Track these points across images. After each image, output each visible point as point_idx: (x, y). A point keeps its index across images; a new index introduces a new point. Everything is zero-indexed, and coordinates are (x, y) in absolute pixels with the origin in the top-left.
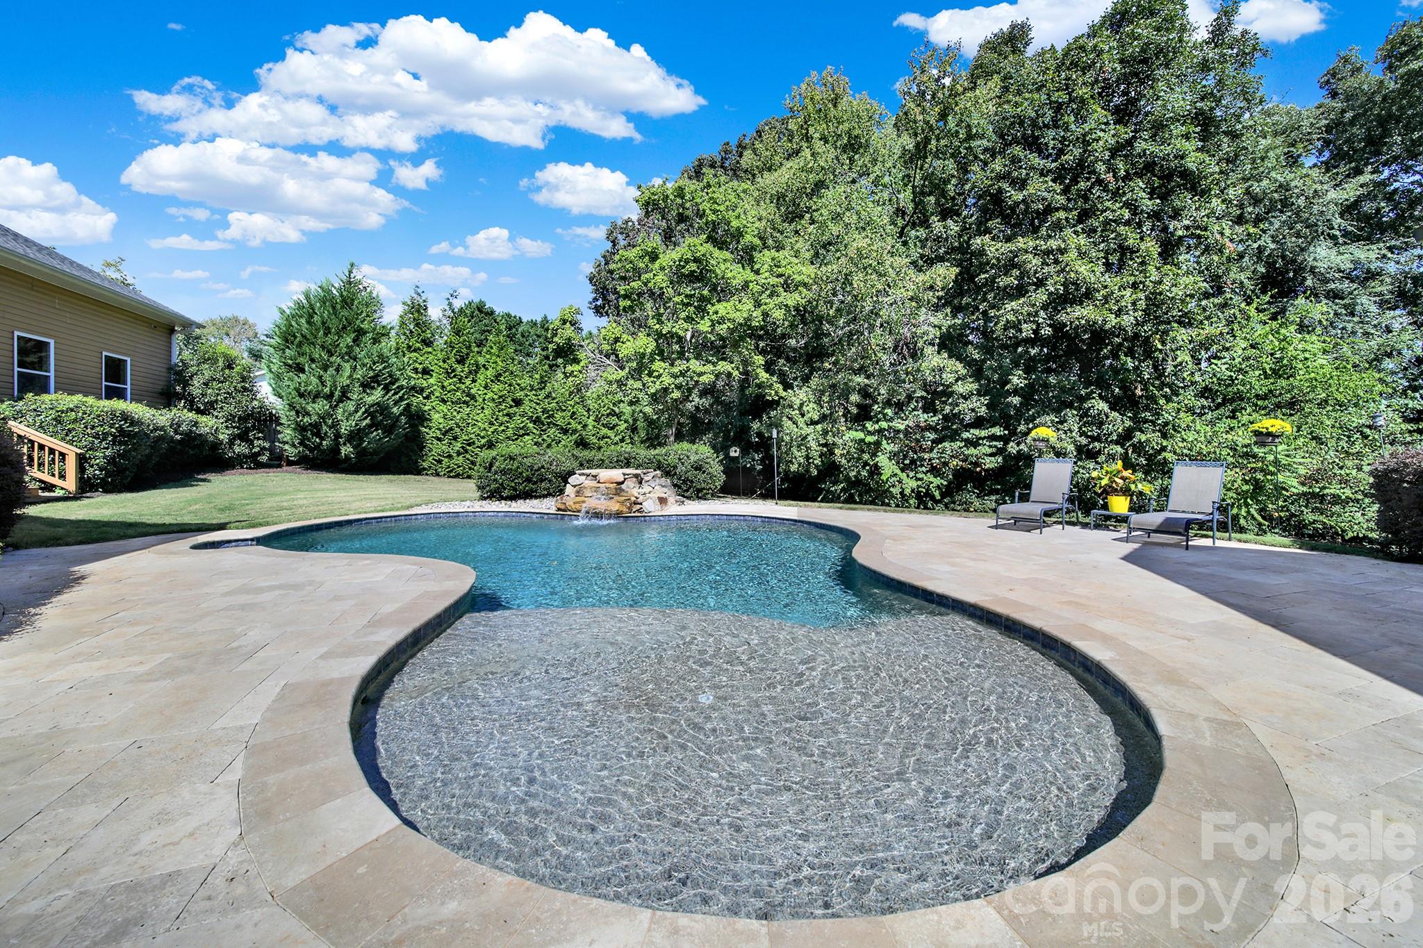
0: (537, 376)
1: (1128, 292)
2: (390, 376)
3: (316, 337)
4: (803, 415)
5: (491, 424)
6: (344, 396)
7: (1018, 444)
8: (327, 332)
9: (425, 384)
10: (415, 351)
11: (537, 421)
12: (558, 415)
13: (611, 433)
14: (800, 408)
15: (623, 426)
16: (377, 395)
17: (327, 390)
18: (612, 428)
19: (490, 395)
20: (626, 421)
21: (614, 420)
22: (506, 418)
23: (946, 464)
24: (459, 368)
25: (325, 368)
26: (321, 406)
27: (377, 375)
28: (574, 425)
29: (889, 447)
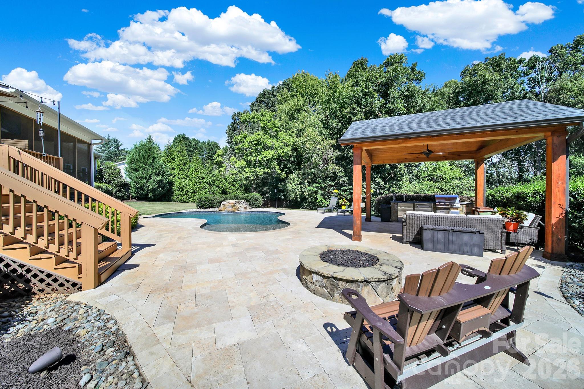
0: (209, 169)
2: (163, 171)
3: (141, 160)
4: (294, 182)
5: (195, 185)
6: (150, 178)
8: (144, 158)
9: (173, 173)
10: (169, 162)
11: (209, 184)
12: (216, 182)
13: (233, 187)
14: (294, 180)
15: (238, 185)
16: (160, 177)
17: (145, 176)
18: (234, 186)
19: (194, 176)
20: (239, 184)
21: (235, 183)
22: (199, 183)
24: (183, 167)
25: (144, 169)
26: (143, 181)
27: (160, 171)
28: (221, 185)
29: (321, 192)
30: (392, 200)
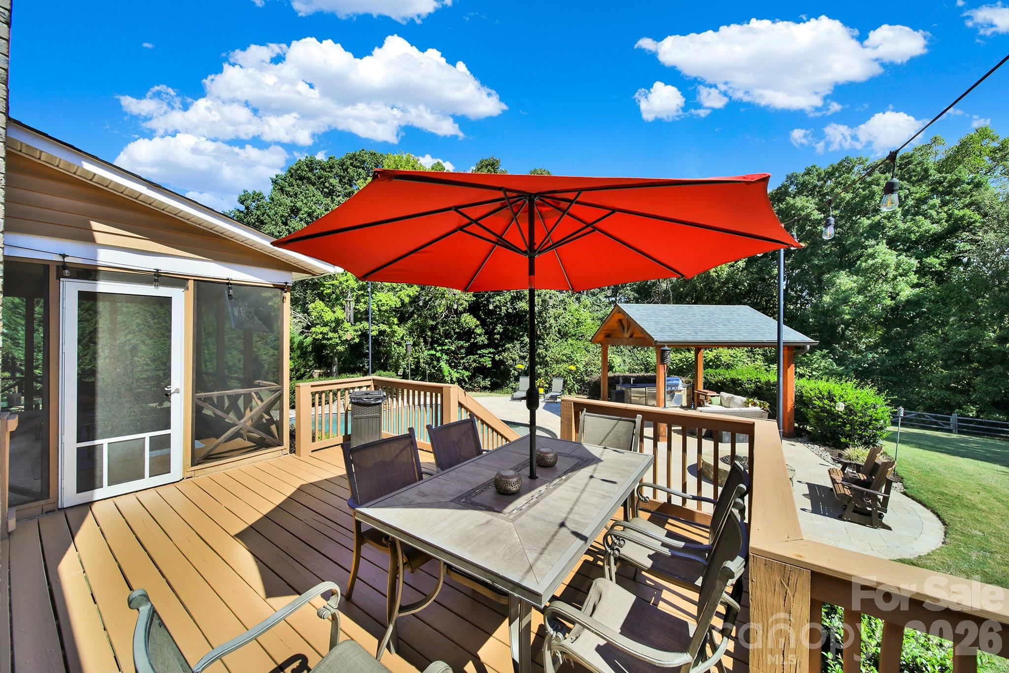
7: (499, 356)
23: (470, 365)
29: (445, 357)
30: (618, 383)
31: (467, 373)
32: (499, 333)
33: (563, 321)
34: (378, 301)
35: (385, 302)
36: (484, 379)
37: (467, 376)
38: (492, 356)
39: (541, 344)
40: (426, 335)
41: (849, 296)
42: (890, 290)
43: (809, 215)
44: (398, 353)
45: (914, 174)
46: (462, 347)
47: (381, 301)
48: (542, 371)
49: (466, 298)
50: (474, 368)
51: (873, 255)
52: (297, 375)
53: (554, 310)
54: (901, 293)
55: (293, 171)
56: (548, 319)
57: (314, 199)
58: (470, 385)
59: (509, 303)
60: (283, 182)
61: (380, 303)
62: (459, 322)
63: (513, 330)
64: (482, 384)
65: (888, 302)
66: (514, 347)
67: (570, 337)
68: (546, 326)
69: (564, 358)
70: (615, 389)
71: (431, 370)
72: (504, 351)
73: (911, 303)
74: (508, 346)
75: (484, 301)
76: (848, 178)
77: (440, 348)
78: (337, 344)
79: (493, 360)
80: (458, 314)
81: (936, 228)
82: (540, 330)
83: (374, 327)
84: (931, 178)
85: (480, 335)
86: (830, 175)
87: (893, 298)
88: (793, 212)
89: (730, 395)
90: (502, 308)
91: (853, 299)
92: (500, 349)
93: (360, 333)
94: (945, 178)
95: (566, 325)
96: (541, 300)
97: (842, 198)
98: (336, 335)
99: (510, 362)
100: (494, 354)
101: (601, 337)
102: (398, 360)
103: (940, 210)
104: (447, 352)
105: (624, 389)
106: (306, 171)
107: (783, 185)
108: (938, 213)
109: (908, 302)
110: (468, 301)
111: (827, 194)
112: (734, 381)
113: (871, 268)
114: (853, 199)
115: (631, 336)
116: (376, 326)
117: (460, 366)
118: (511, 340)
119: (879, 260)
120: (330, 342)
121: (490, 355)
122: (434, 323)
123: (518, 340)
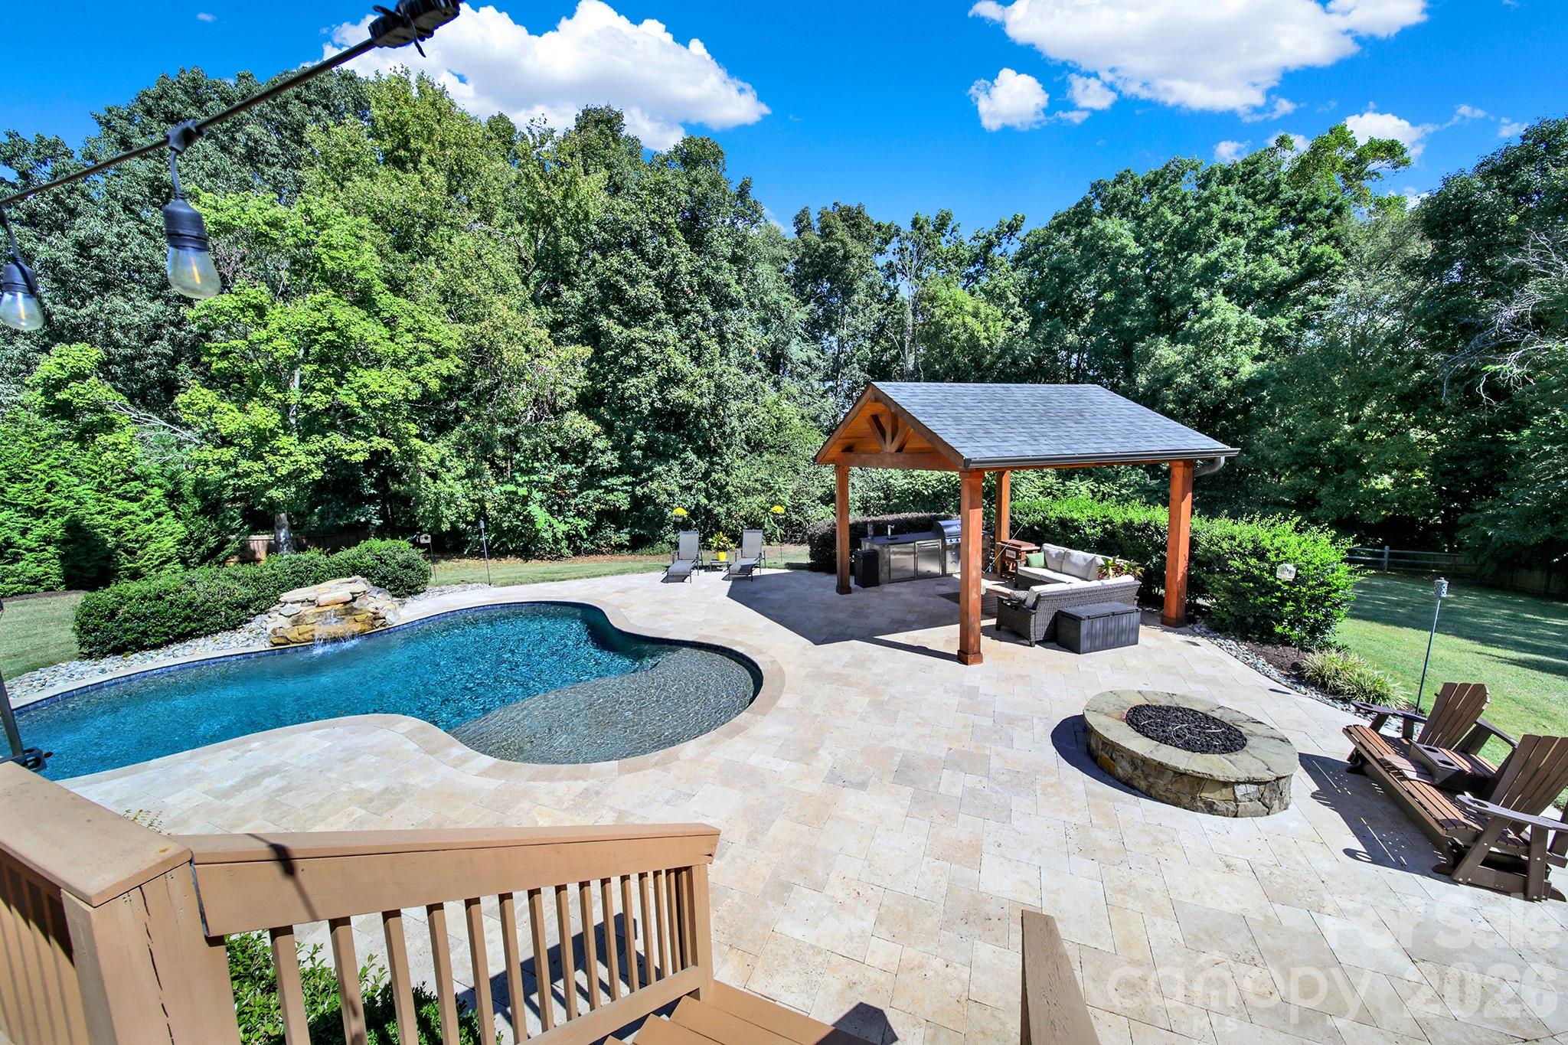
1: (705, 380)
7: (642, 488)
23: (590, 508)
29: (537, 495)
30: (865, 535)
31: (584, 523)
32: (639, 447)
33: (754, 423)
34: (360, 387)
35: (377, 389)
36: (617, 531)
37: (585, 528)
38: (629, 488)
39: (718, 464)
40: (495, 455)
41: (1175, 374)
42: (1227, 365)
43: (1123, 248)
44: (435, 493)
45: (1261, 188)
46: (570, 476)
47: (366, 386)
48: (721, 510)
49: (571, 383)
50: (598, 513)
51: (1209, 311)
52: (200, 551)
53: (738, 403)
54: (1241, 369)
55: (150, 102)
56: (727, 420)
57: (208, 165)
58: (592, 542)
59: (654, 391)
60: (124, 123)
61: (364, 391)
62: (560, 428)
63: (665, 440)
64: (615, 539)
65: (1224, 382)
66: (669, 471)
67: (766, 449)
68: (724, 432)
69: (758, 486)
70: (860, 547)
71: (511, 521)
72: (651, 478)
73: (1254, 384)
74: (657, 469)
75: (607, 387)
76: (1176, 190)
77: (527, 479)
78: (268, 486)
79: (633, 495)
80: (557, 412)
81: (1285, 273)
82: (715, 438)
83: (359, 444)
84: (1282, 196)
85: (603, 452)
86: (1151, 184)
87: (1230, 378)
88: (1101, 242)
89: (1062, 549)
90: (643, 399)
91: (1178, 380)
92: (644, 475)
93: (323, 457)
94: (1300, 197)
95: (759, 430)
96: (713, 384)
97: (1169, 223)
98: (258, 466)
99: (664, 498)
100: (632, 484)
101: (835, 451)
102: (436, 507)
103: (1290, 247)
104: (541, 486)
105: (876, 547)
106: (181, 102)
107: (1085, 200)
108: (1288, 251)
109: (1251, 382)
110: (575, 388)
111: (1146, 216)
112: (1063, 523)
113: (1205, 330)
114: (1182, 224)
115: (900, 450)
116: (363, 442)
117: (569, 510)
118: (663, 457)
119: (1217, 319)
120: (247, 481)
121: (625, 488)
122: (511, 431)
123: (676, 459)
